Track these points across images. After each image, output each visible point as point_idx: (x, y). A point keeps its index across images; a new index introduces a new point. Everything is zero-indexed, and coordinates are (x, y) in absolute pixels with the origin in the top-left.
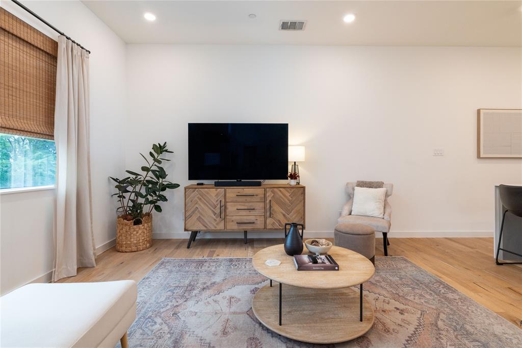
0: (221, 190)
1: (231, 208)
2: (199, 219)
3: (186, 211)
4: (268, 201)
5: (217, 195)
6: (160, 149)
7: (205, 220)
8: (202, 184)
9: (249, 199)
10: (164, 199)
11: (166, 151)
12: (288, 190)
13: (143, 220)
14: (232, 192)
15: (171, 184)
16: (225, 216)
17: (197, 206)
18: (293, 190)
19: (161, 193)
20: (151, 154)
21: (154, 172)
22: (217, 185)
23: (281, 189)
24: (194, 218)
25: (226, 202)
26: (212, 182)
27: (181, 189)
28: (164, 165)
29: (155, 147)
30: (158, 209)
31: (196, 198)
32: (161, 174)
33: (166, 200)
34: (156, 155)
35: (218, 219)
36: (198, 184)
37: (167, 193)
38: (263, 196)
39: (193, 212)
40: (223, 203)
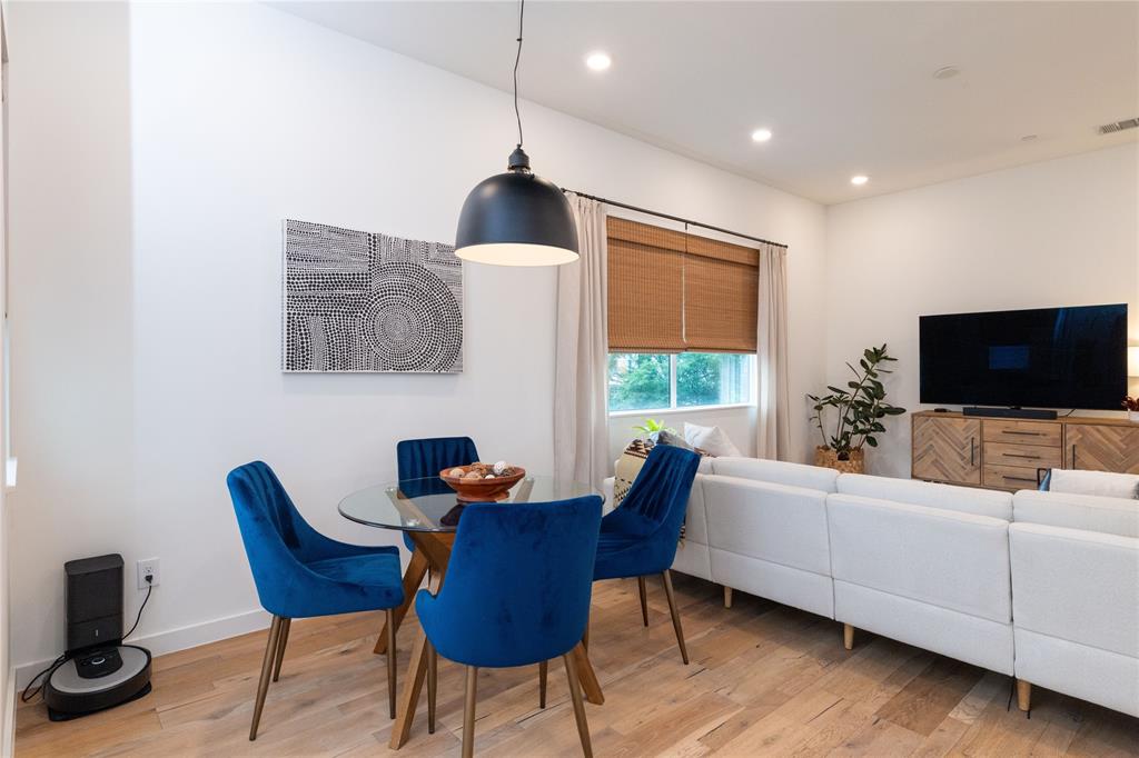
0: (974, 422)
1: (993, 452)
2: (935, 462)
3: (913, 448)
4: (1069, 447)
5: (967, 429)
6: (876, 355)
7: (946, 466)
8: (944, 411)
9: (1028, 439)
10: (881, 428)
11: (886, 358)
12: (1119, 429)
13: (851, 455)
14: (994, 426)
15: (891, 408)
16: (982, 463)
17: (931, 442)
18: (1129, 431)
19: (877, 420)
20: (863, 363)
21: (865, 389)
22: (967, 413)
23: (1100, 427)
24: (928, 460)
25: (982, 441)
26: (959, 408)
27: (906, 417)
28: (883, 379)
29: (867, 353)
30: (872, 442)
31: (930, 431)
32: (877, 391)
33: (884, 430)
34: (869, 364)
35: (969, 467)
36: (937, 410)
37: (886, 421)
38: (1058, 437)
39: (926, 452)
40: (977, 443)
